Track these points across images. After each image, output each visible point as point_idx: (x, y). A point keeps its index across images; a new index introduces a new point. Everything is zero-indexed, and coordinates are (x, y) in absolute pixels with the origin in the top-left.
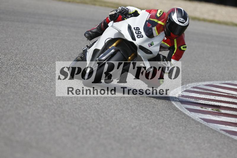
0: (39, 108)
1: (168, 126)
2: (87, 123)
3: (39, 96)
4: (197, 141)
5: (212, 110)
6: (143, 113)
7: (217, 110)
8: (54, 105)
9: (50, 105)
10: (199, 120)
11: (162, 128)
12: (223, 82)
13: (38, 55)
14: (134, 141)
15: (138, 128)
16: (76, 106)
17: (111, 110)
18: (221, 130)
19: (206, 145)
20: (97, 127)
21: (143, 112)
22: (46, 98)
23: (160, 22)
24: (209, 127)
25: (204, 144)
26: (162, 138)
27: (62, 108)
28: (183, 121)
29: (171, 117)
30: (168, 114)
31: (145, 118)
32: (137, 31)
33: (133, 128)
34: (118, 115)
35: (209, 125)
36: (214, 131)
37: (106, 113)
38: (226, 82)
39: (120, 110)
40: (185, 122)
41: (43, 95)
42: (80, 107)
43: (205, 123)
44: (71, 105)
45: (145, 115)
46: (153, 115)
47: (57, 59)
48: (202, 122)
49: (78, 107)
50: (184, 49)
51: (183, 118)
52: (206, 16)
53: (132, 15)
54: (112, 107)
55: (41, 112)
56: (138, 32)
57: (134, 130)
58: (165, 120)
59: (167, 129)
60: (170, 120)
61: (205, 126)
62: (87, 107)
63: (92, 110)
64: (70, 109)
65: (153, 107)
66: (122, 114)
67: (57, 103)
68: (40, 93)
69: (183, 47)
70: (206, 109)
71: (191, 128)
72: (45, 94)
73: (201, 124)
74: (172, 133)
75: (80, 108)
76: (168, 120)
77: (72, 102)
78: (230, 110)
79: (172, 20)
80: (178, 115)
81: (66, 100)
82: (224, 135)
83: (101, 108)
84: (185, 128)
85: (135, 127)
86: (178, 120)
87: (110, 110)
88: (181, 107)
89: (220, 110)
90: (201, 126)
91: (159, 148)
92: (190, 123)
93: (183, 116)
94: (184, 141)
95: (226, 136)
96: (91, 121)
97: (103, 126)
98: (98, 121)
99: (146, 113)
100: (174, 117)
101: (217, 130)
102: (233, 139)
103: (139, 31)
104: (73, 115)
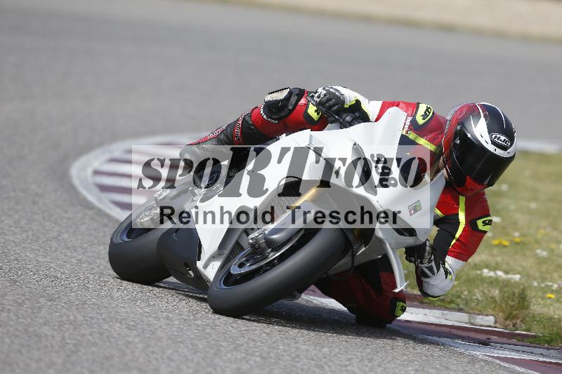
1: (70, 245)
6: (10, 216)
21: (11, 213)
23: (422, 141)
28: (105, 232)
30: (69, 219)
31: (16, 228)
45: (15, 222)
46: (35, 221)
50: (486, 228)
58: (63, 231)
65: (34, 203)
69: (483, 222)
79: (473, 139)
80: (92, 219)
86: (93, 232)
88: (100, 200)
93: (106, 221)
99: (16, 217)
100: (84, 223)
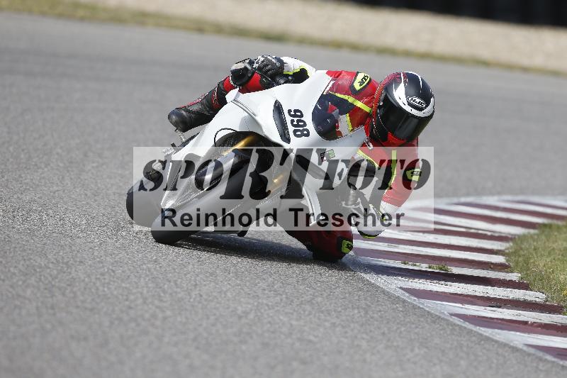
0: (14, 274)
1: (323, 309)
2: (130, 308)
3: (14, 245)
4: (395, 344)
5: (430, 267)
6: (264, 279)
7: (441, 269)
8: (51, 265)
9: (40, 267)
10: (400, 293)
11: (309, 314)
12: (456, 200)
13: (11, 149)
14: (244, 347)
15: (251, 316)
16: (103, 267)
17: (188, 276)
18: (452, 315)
19: (417, 351)
20: (154, 316)
21: (265, 276)
22: (30, 249)
23: (359, 104)
24: (423, 308)
25: (412, 350)
26: (312, 338)
27: (70, 273)
28: (359, 296)
29: (331, 288)
31: (270, 291)
32: (295, 119)
33: (240, 317)
34: (205, 285)
35: (423, 304)
36: (436, 319)
37: (175, 281)
38: (463, 200)
39: (208, 275)
40: (365, 299)
41: (24, 243)
42: (114, 269)
43: (413, 300)
44: (90, 266)
45: (268, 286)
47: (56, 156)
48: (406, 296)
49: (108, 269)
51: (361, 289)
52: (410, 44)
53: (290, 78)
54: (191, 266)
55: (20, 283)
56: (298, 121)
57: (244, 321)
58: (317, 294)
59: (322, 316)
60: (329, 295)
61: (414, 307)
62: (129, 270)
63: (140, 277)
64: (89, 276)
66: (213, 284)
67: (58, 261)
68: (17, 239)
70: (415, 265)
71: (380, 311)
72: (28, 241)
73: (404, 301)
74: (334, 324)
75: (113, 271)
76: (325, 295)
77: (94, 259)
78: (473, 266)
79: (392, 101)
81: (79, 255)
82: (460, 327)
83: (163, 270)
84: (366, 313)
85: (246, 313)
86: (347, 295)
87: (185, 275)
89: (449, 267)
90: (404, 307)
91: (304, 362)
92: (378, 301)
94: (364, 344)
95: (465, 328)
96: (140, 301)
97: (168, 313)
98: (156, 302)
99: (270, 280)
100: (339, 287)
101: (443, 316)
102: (481, 335)
103: (302, 119)
104: (97, 289)
